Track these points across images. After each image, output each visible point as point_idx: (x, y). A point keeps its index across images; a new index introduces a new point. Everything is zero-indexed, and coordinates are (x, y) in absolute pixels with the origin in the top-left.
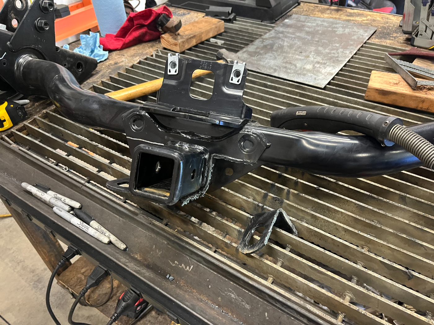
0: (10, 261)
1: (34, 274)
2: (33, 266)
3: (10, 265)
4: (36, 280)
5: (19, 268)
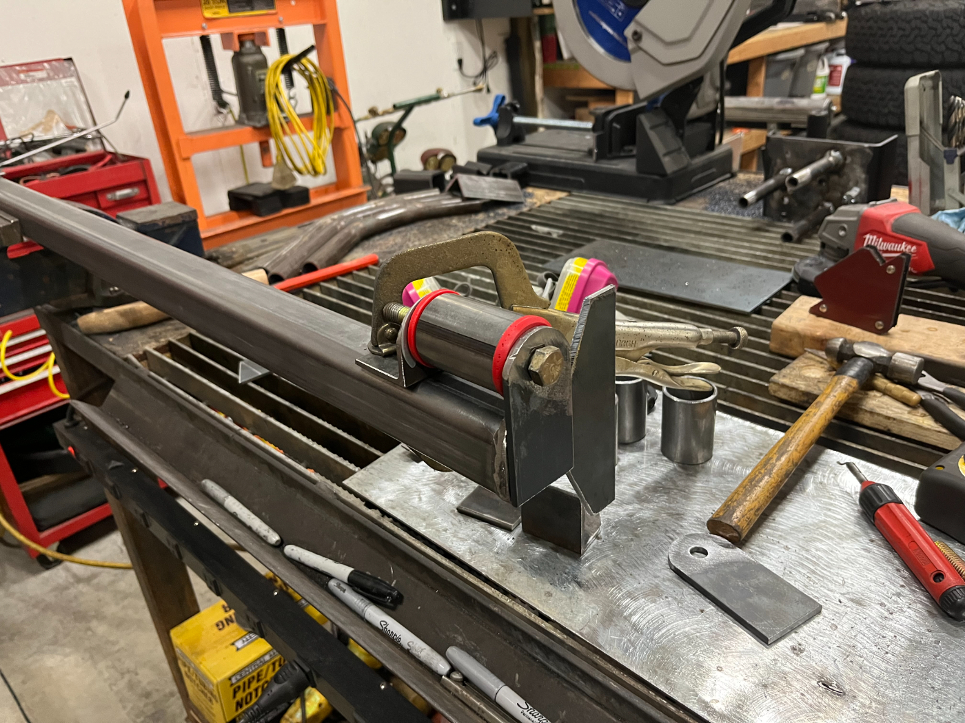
0: (108, 667)
1: (148, 701)
2: (149, 683)
3: (106, 675)
4: (149, 714)
5: (122, 684)
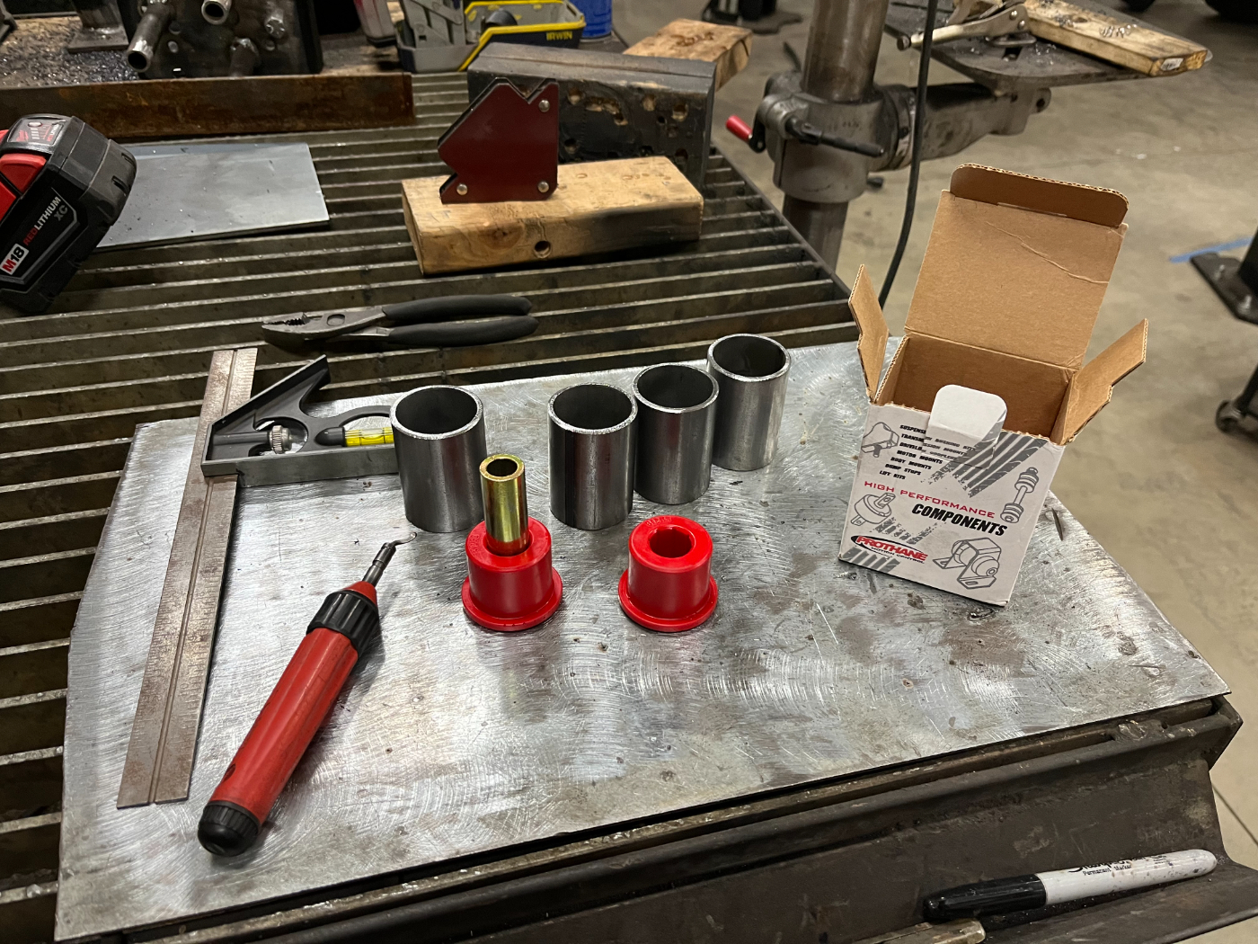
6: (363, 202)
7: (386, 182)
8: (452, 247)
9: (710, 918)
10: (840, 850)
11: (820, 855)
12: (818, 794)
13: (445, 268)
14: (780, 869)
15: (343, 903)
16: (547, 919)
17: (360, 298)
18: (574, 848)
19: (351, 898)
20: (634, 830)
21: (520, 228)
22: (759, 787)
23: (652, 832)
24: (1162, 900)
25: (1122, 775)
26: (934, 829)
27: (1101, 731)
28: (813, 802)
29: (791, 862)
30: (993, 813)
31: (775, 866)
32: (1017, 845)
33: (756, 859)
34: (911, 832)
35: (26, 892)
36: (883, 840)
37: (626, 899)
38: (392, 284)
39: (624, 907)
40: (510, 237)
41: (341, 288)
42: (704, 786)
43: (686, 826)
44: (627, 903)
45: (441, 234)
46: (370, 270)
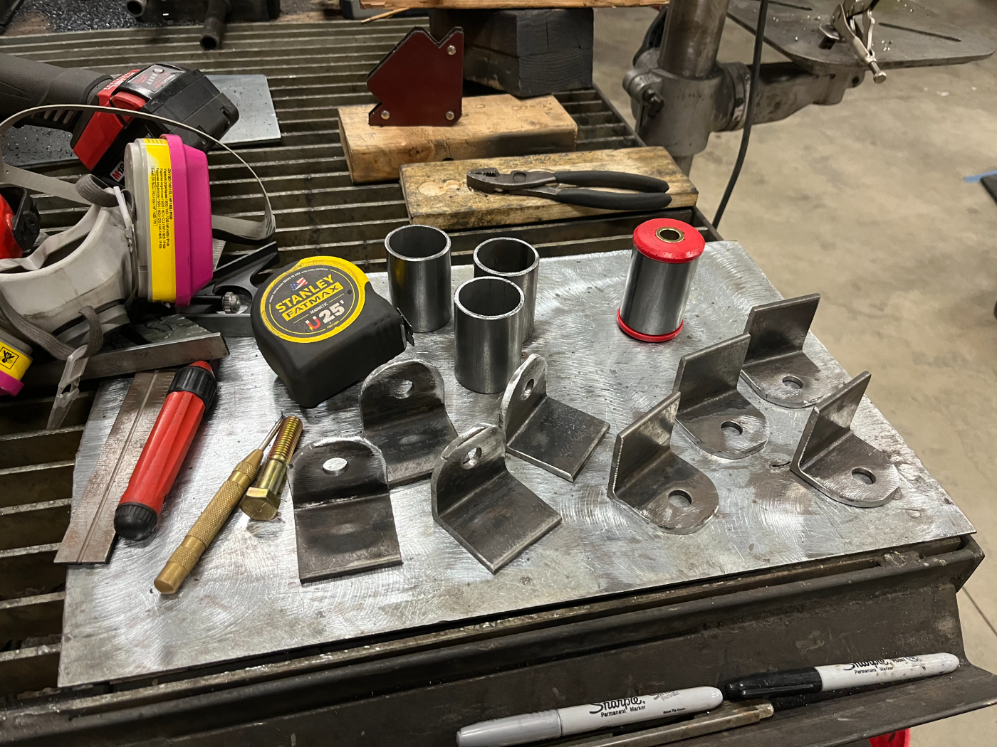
6: (308, 123)
7: (327, 108)
8: (376, 162)
9: (555, 690)
10: (659, 643)
11: (643, 646)
12: (644, 599)
13: (371, 179)
14: (612, 654)
15: (275, 667)
16: (430, 685)
17: (303, 200)
18: (452, 633)
19: (282, 664)
20: (499, 621)
21: (430, 147)
22: (597, 592)
23: (513, 623)
24: (912, 691)
25: (885, 594)
26: (733, 629)
27: (869, 559)
28: (639, 605)
29: (620, 650)
30: (781, 619)
31: (607, 653)
32: (799, 644)
33: (592, 647)
34: (715, 631)
35: (37, 651)
36: (692, 636)
37: (491, 674)
38: (329, 190)
39: (490, 679)
40: (423, 154)
41: (289, 193)
42: (554, 589)
43: (539, 620)
44: (492, 676)
45: (367, 151)
46: (312, 179)
